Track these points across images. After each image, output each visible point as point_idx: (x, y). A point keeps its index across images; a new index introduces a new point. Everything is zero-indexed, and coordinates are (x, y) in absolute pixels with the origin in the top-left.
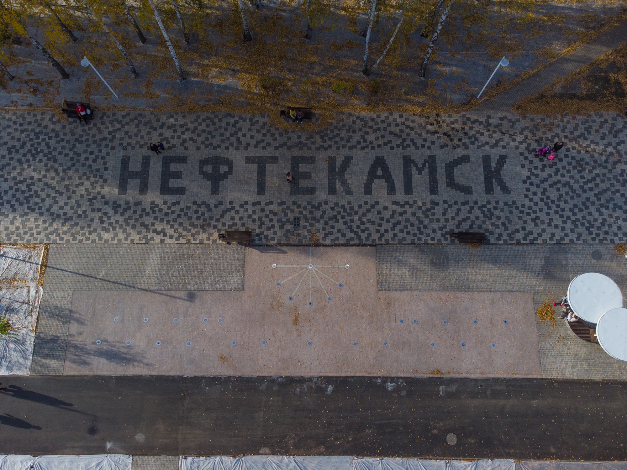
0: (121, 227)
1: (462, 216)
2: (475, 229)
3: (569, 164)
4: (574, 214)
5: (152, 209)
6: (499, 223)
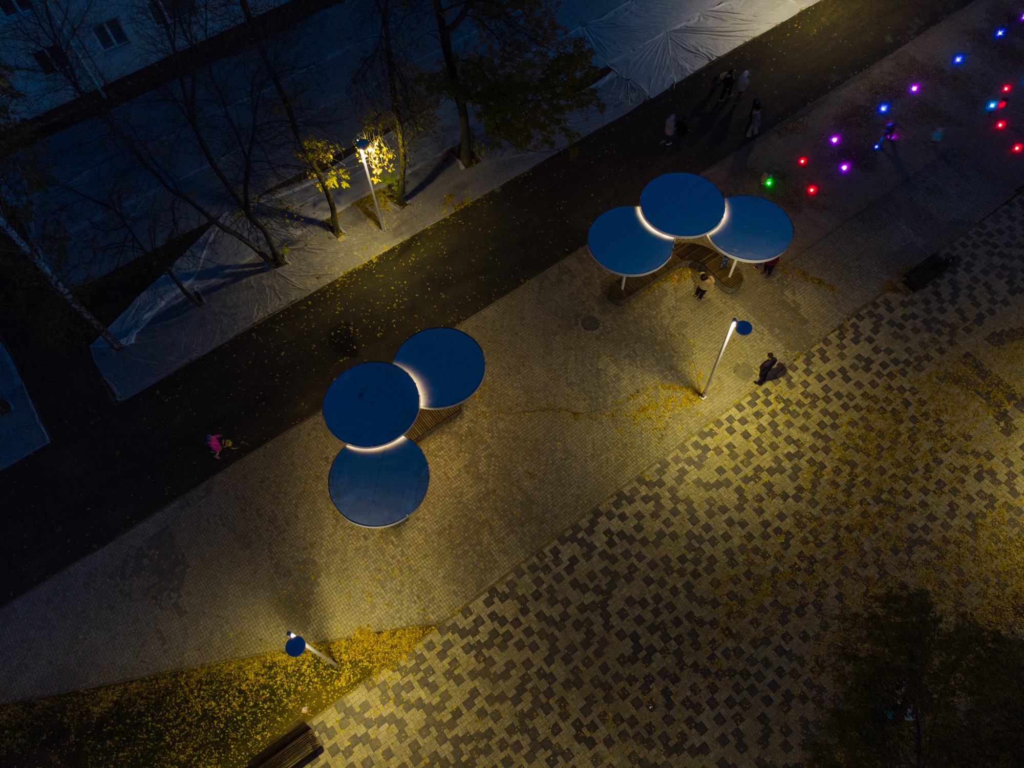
1: (963, 300)
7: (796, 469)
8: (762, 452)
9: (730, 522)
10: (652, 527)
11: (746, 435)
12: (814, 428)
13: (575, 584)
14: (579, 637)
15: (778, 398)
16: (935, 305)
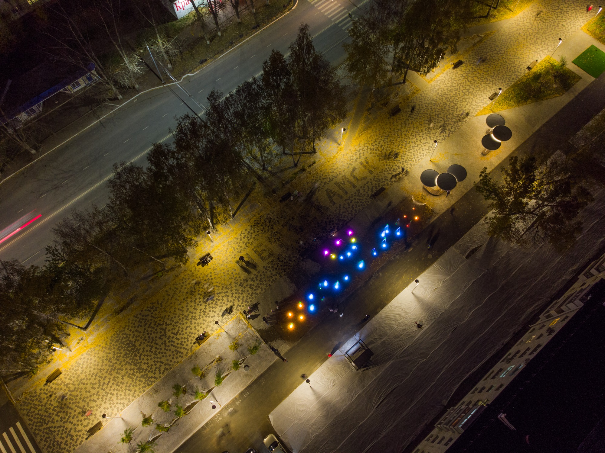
0: (261, 284)
1: (371, 187)
2: (378, 188)
3: (388, 145)
4: (403, 159)
5: (266, 269)
6: (384, 180)
7: (410, 147)
8: (417, 150)
9: (423, 137)
11: (420, 153)
12: (406, 156)
13: (451, 124)
14: (448, 117)
15: (413, 161)
16: (377, 185)
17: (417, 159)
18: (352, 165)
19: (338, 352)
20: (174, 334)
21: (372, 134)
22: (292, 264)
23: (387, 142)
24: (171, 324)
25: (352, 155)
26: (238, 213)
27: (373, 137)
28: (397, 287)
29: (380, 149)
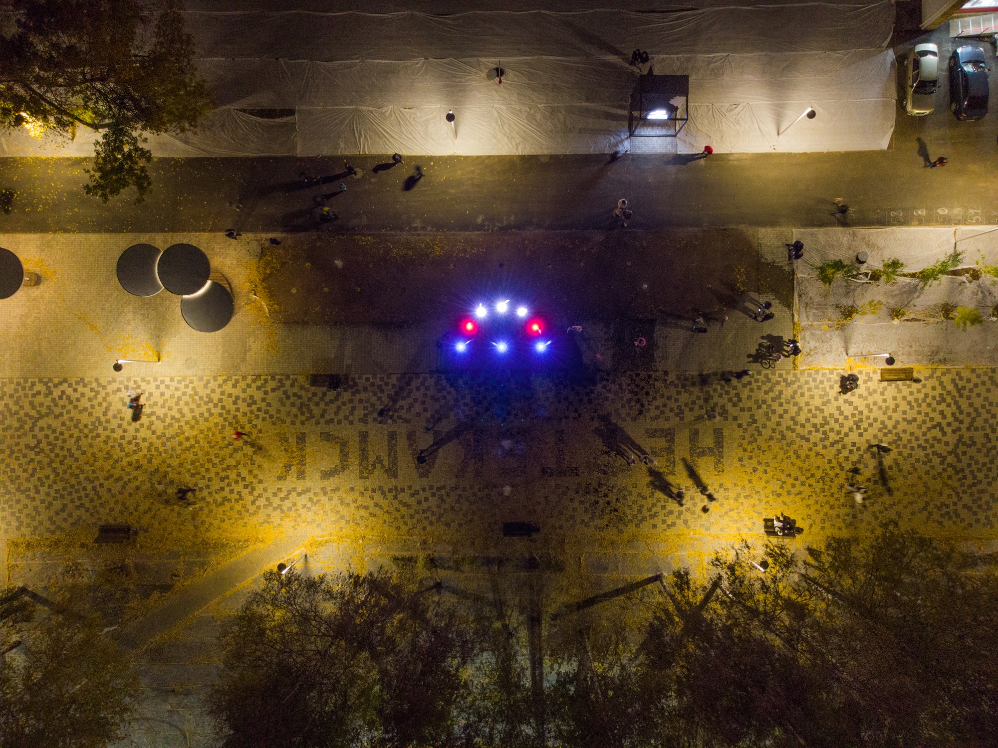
1: (333, 407)
2: (320, 390)
3: (207, 470)
4: (209, 410)
5: (682, 412)
6: (292, 399)
7: (171, 425)
8: (163, 406)
9: (120, 426)
10: (85, 403)
11: (162, 394)
12: (197, 414)
13: (31, 403)
14: (17, 425)
15: (194, 388)
16: (316, 399)
17: (182, 386)
18: (323, 489)
19: (683, 150)
20: (942, 429)
21: (216, 523)
22: (624, 380)
23: (204, 477)
24: (934, 453)
25: (301, 511)
26: (640, 577)
27: (219, 516)
28: (473, 172)
29: (233, 475)
